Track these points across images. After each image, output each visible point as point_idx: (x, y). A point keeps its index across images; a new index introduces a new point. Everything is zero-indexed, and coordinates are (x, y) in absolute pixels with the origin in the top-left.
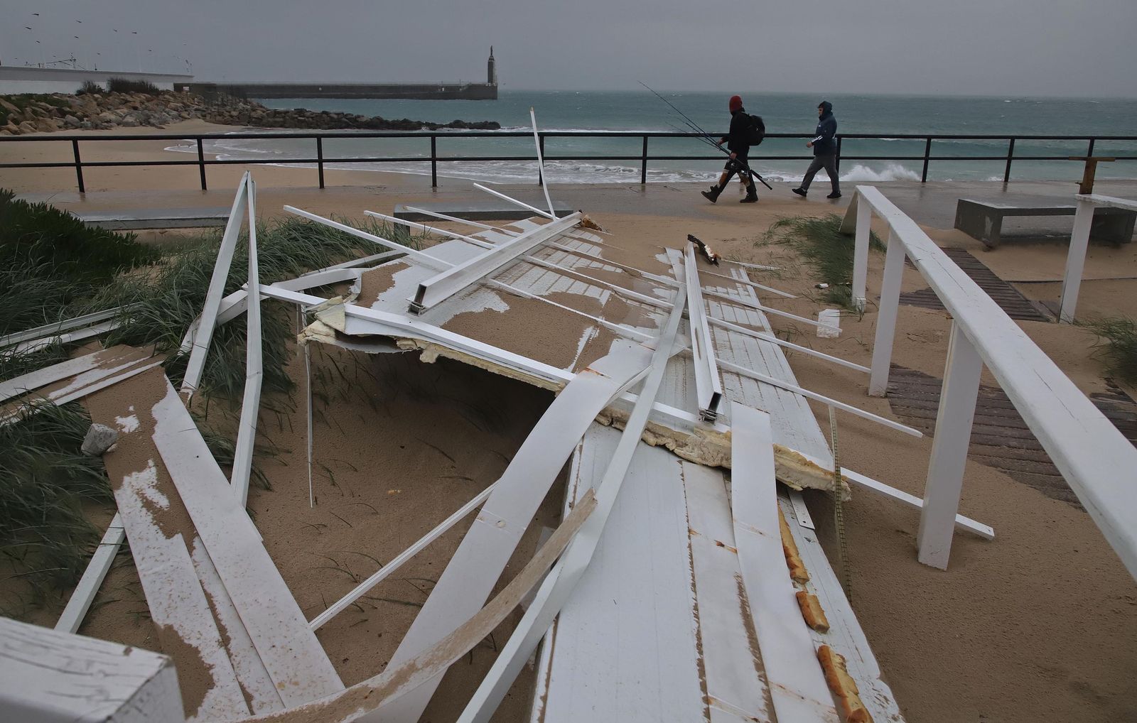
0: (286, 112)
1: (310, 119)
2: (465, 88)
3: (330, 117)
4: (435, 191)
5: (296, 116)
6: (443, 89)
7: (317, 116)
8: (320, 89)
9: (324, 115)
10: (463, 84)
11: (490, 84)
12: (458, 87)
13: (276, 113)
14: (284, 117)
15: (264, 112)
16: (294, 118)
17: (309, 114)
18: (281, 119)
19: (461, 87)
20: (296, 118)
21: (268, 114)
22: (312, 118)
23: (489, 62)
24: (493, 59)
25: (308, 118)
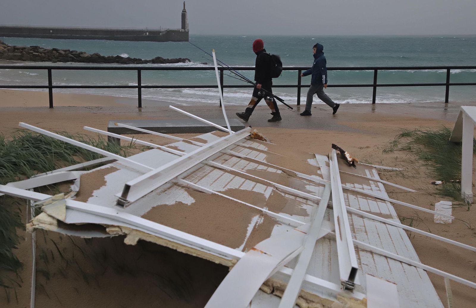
0: (23, 49)
1: (43, 55)
2: (164, 33)
3: (59, 53)
4: (140, 111)
5: (32, 51)
6: (147, 34)
7: (48, 52)
8: (51, 31)
9: (54, 52)
10: (162, 30)
11: (183, 30)
12: (159, 32)
13: (15, 49)
14: (21, 52)
15: (5, 48)
16: (29, 53)
17: (41, 50)
18: (20, 54)
19: (161, 32)
20: (32, 53)
21: (8, 50)
22: (44, 53)
23: (182, 14)
24: (185, 12)
25: (41, 53)
